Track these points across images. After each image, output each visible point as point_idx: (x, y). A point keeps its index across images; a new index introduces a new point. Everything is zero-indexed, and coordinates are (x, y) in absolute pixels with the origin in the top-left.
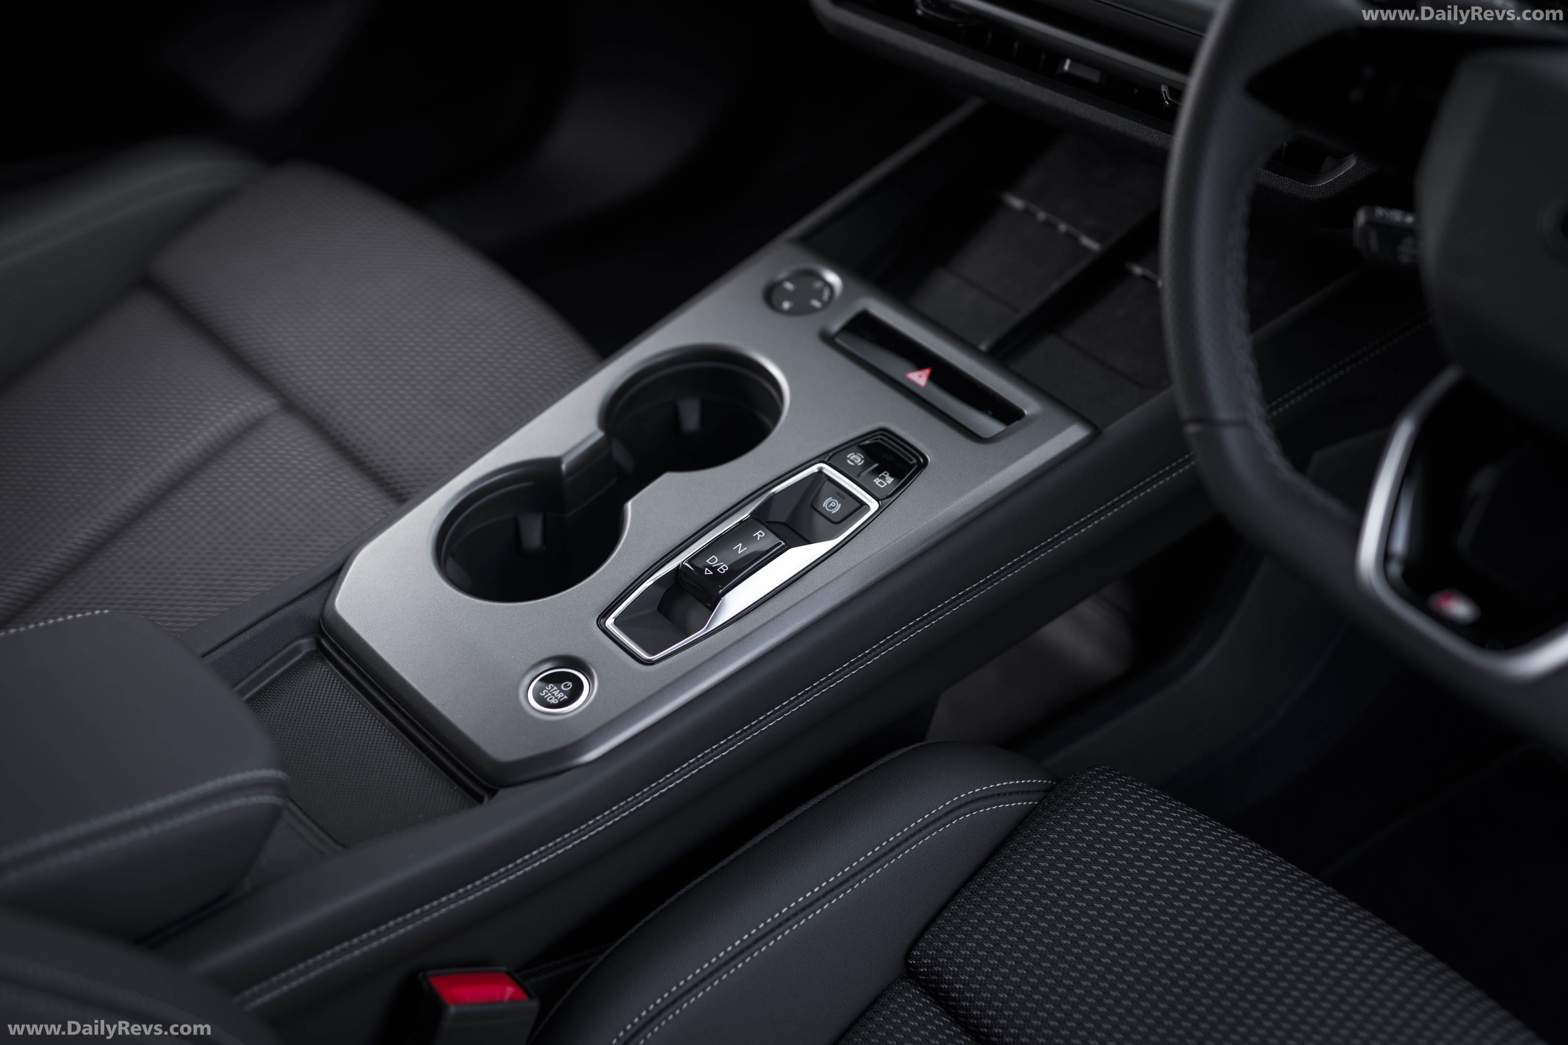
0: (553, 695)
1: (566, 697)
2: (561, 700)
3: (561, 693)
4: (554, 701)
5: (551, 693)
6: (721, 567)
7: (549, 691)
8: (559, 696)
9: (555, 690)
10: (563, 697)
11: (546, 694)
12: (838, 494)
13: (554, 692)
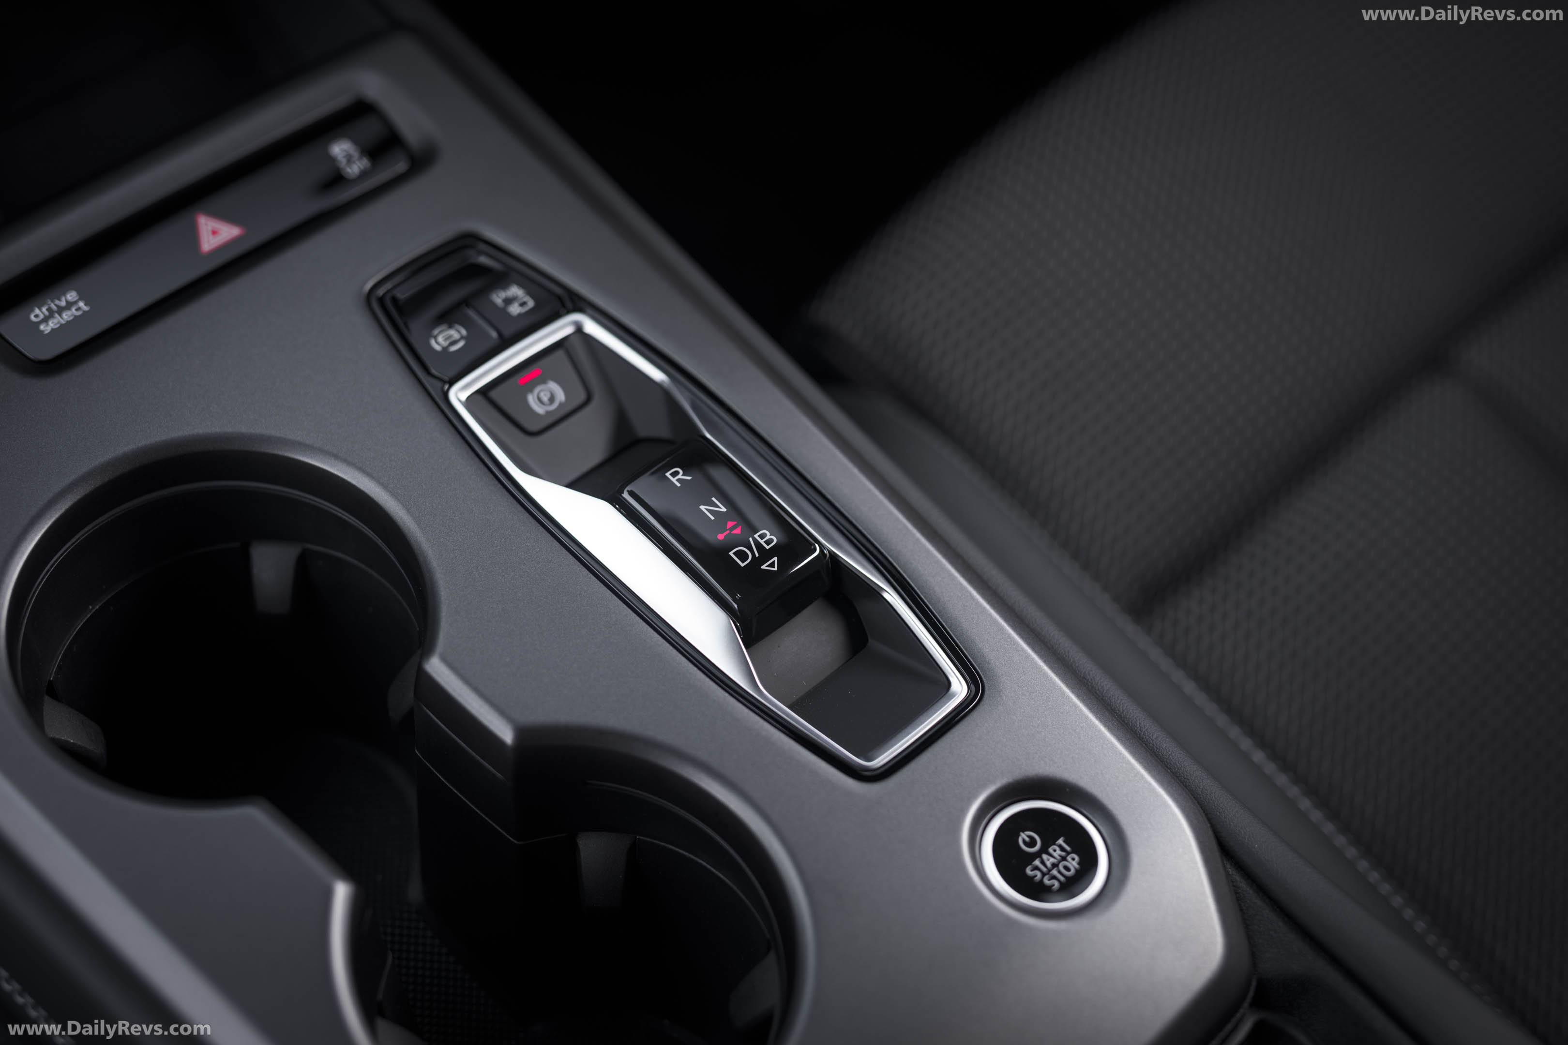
0: (1055, 866)
1: (1061, 841)
2: (1068, 848)
3: (1051, 850)
4: (1073, 862)
5: (1050, 870)
6: (762, 542)
7: (1044, 875)
8: (1058, 853)
9: (1043, 863)
10: (1060, 847)
11: (1054, 877)
12: (523, 382)
13: (1049, 864)
